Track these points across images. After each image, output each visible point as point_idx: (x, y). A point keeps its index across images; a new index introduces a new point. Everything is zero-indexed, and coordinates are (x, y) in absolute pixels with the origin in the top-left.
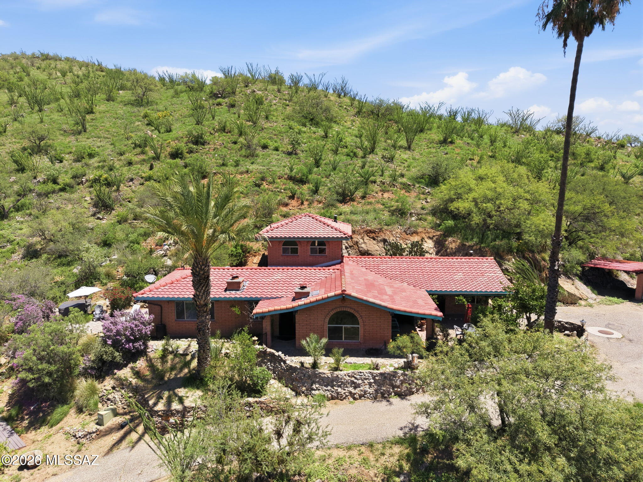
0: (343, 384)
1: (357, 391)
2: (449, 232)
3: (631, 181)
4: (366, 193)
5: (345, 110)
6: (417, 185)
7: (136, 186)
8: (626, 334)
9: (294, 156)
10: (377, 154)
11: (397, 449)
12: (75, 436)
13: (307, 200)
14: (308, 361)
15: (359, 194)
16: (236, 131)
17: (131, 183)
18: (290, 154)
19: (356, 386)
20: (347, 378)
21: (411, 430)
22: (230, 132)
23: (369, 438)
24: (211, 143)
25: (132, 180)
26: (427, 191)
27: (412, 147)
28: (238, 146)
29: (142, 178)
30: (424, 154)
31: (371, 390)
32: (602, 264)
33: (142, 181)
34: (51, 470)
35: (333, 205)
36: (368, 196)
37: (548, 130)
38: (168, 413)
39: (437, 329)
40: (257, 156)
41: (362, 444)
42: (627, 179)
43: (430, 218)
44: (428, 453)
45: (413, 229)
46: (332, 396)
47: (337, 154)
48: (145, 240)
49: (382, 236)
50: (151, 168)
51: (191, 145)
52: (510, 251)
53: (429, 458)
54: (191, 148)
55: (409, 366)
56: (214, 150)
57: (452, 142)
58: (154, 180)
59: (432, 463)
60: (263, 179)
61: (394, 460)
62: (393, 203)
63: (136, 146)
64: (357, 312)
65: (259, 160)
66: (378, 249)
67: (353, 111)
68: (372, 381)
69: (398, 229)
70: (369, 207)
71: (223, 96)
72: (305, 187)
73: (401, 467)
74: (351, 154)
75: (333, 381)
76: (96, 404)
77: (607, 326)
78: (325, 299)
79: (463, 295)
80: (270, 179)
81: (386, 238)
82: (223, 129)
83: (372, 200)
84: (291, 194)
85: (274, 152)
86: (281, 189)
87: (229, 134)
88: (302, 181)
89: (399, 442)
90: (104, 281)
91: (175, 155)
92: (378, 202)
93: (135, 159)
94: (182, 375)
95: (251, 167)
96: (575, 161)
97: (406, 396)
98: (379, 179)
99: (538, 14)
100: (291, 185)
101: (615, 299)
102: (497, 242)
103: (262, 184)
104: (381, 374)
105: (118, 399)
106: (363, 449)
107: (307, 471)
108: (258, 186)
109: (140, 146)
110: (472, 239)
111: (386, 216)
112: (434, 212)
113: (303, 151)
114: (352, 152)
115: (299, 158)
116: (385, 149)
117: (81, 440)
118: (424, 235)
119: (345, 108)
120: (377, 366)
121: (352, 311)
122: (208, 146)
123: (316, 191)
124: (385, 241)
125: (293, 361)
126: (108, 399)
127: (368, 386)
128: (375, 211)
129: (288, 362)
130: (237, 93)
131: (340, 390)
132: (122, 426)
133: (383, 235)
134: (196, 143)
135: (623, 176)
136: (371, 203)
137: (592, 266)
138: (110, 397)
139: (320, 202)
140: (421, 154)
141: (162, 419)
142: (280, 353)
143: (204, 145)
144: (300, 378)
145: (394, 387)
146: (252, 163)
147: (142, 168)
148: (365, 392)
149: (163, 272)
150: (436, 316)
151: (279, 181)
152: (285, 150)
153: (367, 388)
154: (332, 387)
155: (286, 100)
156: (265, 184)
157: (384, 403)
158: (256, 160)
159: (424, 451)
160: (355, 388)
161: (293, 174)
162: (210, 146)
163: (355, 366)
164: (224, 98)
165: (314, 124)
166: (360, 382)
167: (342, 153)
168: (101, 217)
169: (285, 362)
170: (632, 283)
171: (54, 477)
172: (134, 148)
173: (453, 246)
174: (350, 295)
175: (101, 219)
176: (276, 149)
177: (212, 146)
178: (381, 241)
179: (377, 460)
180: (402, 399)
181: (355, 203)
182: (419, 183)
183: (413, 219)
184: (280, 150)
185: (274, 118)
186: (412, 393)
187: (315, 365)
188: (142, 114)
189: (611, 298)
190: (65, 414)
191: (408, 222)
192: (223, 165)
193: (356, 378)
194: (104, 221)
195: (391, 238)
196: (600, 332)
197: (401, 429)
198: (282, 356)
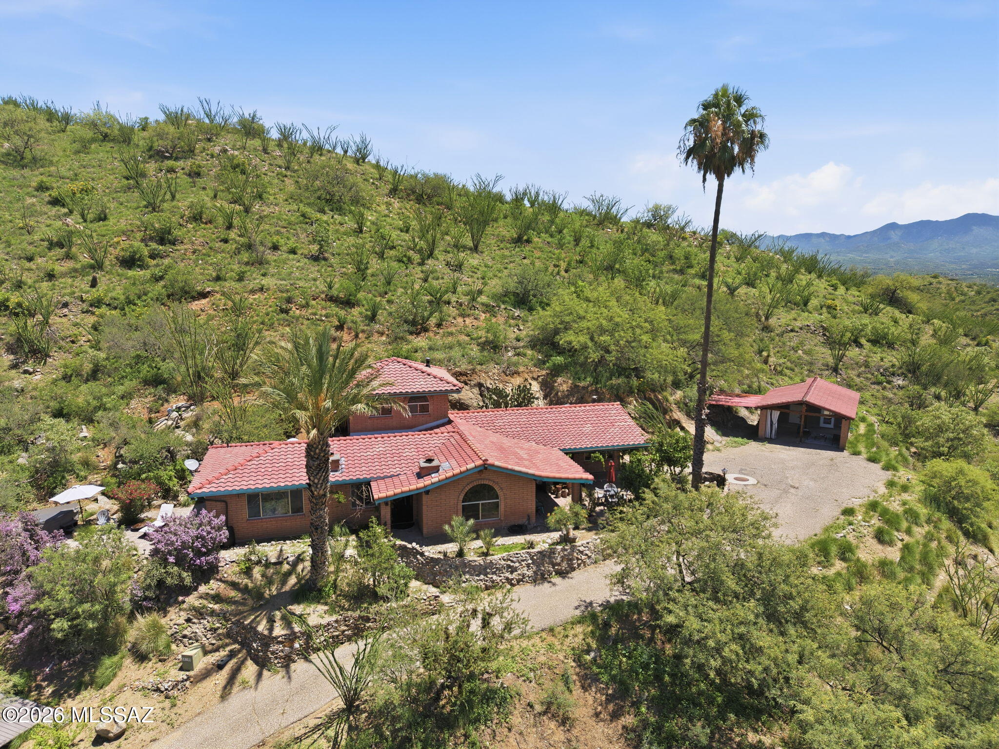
0: (498, 570)
1: (515, 576)
2: (556, 371)
3: (736, 293)
4: (442, 320)
5: (373, 186)
6: (503, 306)
7: (74, 314)
8: (760, 479)
9: (323, 262)
10: (438, 259)
11: (579, 629)
12: (158, 690)
13: (363, 331)
14: (451, 548)
15: (433, 321)
16: (220, 220)
17: (66, 310)
18: (315, 259)
19: (513, 570)
20: (503, 562)
21: (586, 607)
22: (210, 222)
23: (547, 623)
24: (185, 241)
25: (65, 305)
26: (516, 314)
27: (480, 248)
28: (231, 247)
29: (83, 301)
30: (497, 258)
31: (530, 573)
32: (723, 400)
33: (85, 306)
34: (145, 736)
35: (402, 338)
36: (444, 323)
37: (637, 222)
38: (291, 638)
39: (584, 494)
40: (268, 263)
41: (542, 630)
42: (732, 291)
43: (529, 352)
44: (611, 626)
45: (513, 368)
46: (486, 586)
47: (384, 259)
48: (127, 405)
49: (476, 380)
50: (94, 283)
51: (154, 245)
52: (631, 392)
53: (613, 631)
54: (154, 249)
55: (566, 539)
56: (194, 252)
57: (528, 241)
58: (107, 305)
59: (617, 634)
60: (289, 300)
61: (579, 640)
62: (480, 333)
63: (52, 245)
64: (497, 483)
65: (272, 270)
66: (473, 396)
67: (386, 188)
68: (530, 561)
69: (495, 370)
70: (450, 339)
71: (174, 155)
72: (356, 311)
73: (588, 645)
74: (405, 259)
75: (486, 568)
76: (168, 646)
77: (740, 472)
78: (464, 472)
79: (599, 451)
80: (301, 301)
81: (482, 381)
82: (197, 218)
83: (453, 329)
84: (337, 323)
85: (291, 256)
86: (321, 315)
87: (209, 226)
88: (348, 303)
89: (580, 621)
90: (82, 473)
91: (130, 262)
92: (461, 332)
93: (59, 268)
94: (287, 588)
95: (265, 281)
96: (674, 267)
97: (567, 573)
98: (454, 299)
99: (680, 147)
100: (334, 309)
101: (739, 440)
102: (614, 381)
103: (290, 309)
104: (539, 552)
105: (200, 634)
106: (544, 635)
107: (494, 668)
108: (286, 311)
109: (60, 245)
110: (585, 378)
111: (474, 351)
112: (534, 344)
113: (333, 255)
114: (405, 256)
115: (332, 266)
116: (446, 251)
117: (170, 693)
118: (526, 376)
119: (373, 183)
120: (532, 544)
121: (491, 483)
122: (182, 247)
123: (373, 318)
124: (480, 385)
125: (431, 551)
126: (185, 636)
127: (526, 568)
128: (460, 345)
129: (426, 554)
130: (197, 151)
131: (495, 577)
132: (220, 667)
133: (476, 377)
134: (162, 241)
135: (728, 286)
136: (451, 334)
137: (714, 403)
138: (185, 632)
139: (382, 334)
140: (493, 259)
141: (284, 646)
142: (414, 544)
143: (174, 244)
144: (445, 570)
145: (554, 565)
146: (264, 275)
147: (76, 283)
148: (523, 575)
149: (183, 452)
150: (587, 479)
151: (314, 303)
152: (306, 252)
153: (525, 571)
154: (486, 575)
155: (280, 167)
156: (294, 309)
157: (546, 584)
158: (267, 269)
159: (607, 625)
160: (512, 573)
161: (334, 292)
162: (186, 247)
163: (506, 548)
164: (177, 159)
165: (337, 209)
166: (517, 564)
167: (391, 258)
168: (31, 370)
169: (422, 554)
170: (753, 419)
171: (156, 743)
172: (50, 249)
173: (565, 387)
174: (493, 465)
175: (30, 374)
176: (293, 251)
177: (189, 246)
178: (475, 385)
179: (562, 644)
180: (564, 578)
181: (431, 334)
182: (504, 302)
183: (510, 354)
184: (300, 252)
185: (271, 198)
186: (573, 569)
187: (460, 554)
188: (34, 184)
189: (736, 439)
190: (119, 666)
191: (505, 358)
192: (218, 279)
193: (512, 561)
194: (38, 377)
195: (489, 382)
196: (736, 479)
197: (576, 608)
198: (417, 547)
